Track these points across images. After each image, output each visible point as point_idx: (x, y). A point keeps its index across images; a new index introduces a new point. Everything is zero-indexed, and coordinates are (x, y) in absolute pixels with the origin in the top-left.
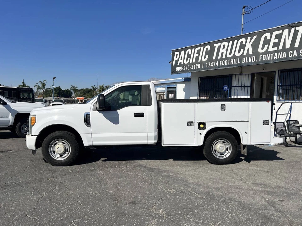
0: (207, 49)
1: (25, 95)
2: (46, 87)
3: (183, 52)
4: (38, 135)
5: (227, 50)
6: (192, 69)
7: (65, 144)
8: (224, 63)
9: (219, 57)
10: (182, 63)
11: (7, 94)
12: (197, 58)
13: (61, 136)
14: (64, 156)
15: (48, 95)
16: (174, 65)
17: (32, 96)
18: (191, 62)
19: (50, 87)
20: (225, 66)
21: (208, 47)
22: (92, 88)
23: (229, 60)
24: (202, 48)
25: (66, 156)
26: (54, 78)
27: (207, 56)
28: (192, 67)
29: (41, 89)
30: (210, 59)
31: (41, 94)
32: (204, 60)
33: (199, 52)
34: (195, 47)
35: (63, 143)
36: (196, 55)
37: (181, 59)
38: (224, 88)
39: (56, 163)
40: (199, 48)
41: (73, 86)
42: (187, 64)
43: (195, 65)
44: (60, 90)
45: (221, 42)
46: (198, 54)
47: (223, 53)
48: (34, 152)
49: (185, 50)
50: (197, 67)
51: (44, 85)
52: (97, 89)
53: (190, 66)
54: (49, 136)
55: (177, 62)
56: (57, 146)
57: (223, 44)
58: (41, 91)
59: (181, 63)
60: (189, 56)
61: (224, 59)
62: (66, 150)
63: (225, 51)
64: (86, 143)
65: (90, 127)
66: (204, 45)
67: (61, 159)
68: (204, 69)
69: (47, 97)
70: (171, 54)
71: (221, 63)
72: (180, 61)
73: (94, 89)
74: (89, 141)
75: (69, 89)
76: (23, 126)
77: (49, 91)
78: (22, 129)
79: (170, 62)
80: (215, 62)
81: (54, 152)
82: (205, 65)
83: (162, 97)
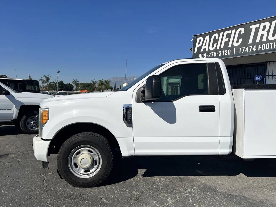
0: (240, 31)
1: (31, 87)
2: (50, 81)
3: (207, 37)
4: (51, 139)
5: (268, 32)
6: (219, 55)
7: (92, 152)
8: (265, 47)
9: (258, 40)
10: (207, 50)
11: (14, 86)
12: (227, 43)
13: (88, 141)
14: (91, 171)
15: (52, 88)
16: (196, 51)
17: (38, 88)
18: (218, 48)
19: (53, 81)
20: (265, 50)
21: (242, 30)
22: (92, 82)
23: (272, 44)
24: (234, 31)
25: (94, 172)
26: (59, 72)
27: (241, 40)
28: (219, 54)
29: (45, 82)
30: (245, 44)
31: (45, 87)
32: (235, 44)
33: (229, 36)
34: (223, 31)
35: (89, 151)
36: (225, 40)
37: (205, 45)
38: (257, 78)
39: (79, 183)
40: (229, 32)
41: (74, 80)
42: (213, 51)
43: (223, 51)
44: (62, 84)
45: (260, 22)
46: (228, 39)
47: (262, 36)
48: (45, 165)
49: (211, 35)
50: (227, 53)
51: (48, 79)
52: (97, 83)
53: (216, 53)
54: (68, 140)
55: (199, 49)
56: (80, 157)
57: (262, 25)
58: (45, 85)
59: (205, 49)
60: (216, 41)
61: (265, 43)
62: (94, 163)
63: (266, 33)
64: (125, 152)
65: (132, 127)
66: (236, 28)
67: (86, 177)
68: (236, 55)
69: (50, 90)
70: (192, 40)
71: (259, 47)
72: (203, 47)
73: (94, 83)
74: (129, 149)
75: (71, 83)
76: (28, 120)
77: (52, 85)
78: (28, 124)
79: (191, 49)
80: (251, 47)
81: (76, 166)
82: (237, 50)
83: (175, 89)
